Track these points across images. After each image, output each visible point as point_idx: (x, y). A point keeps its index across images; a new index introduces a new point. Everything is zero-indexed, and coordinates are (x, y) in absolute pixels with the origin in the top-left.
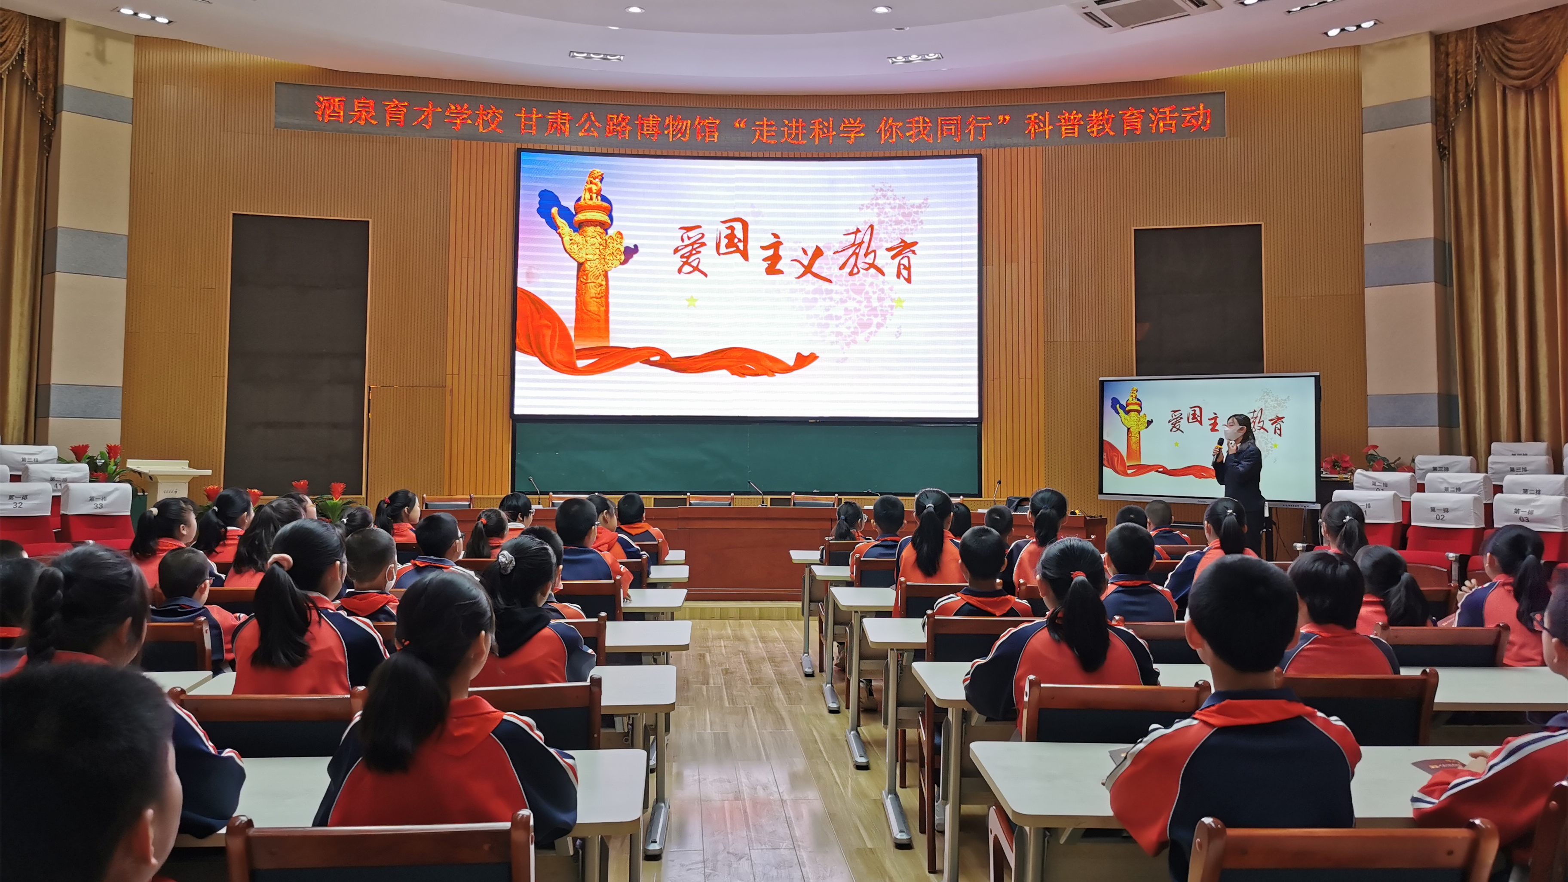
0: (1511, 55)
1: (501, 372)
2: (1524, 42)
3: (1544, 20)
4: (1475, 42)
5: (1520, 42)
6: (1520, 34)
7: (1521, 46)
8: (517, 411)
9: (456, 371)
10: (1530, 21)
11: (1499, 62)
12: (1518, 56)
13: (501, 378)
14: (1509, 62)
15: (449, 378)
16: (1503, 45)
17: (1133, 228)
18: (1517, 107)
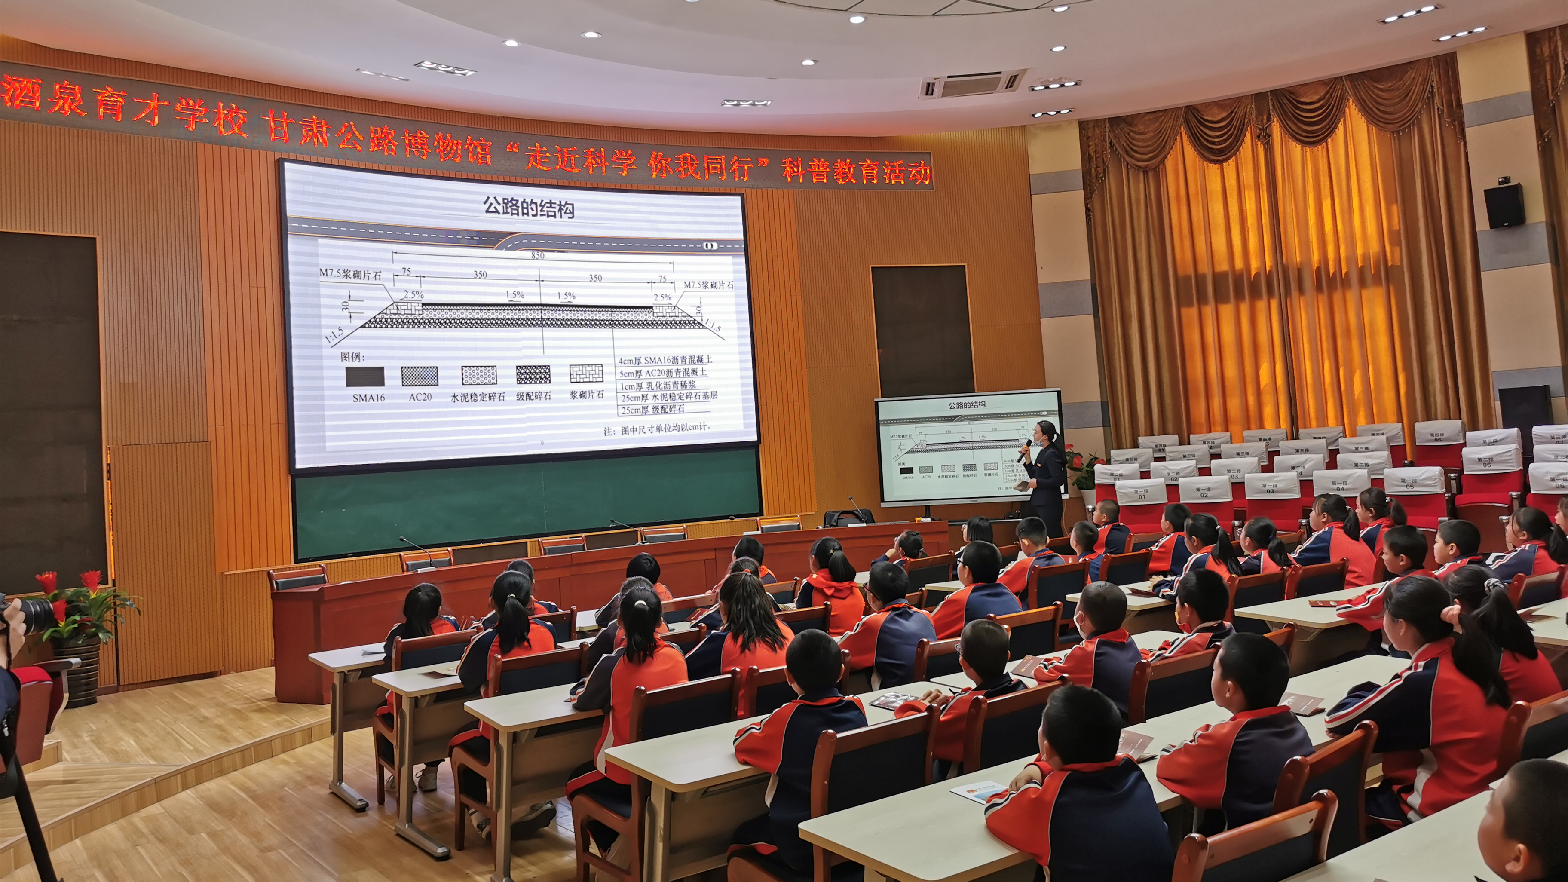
0: (1134, 142)
1: (274, 420)
2: (1143, 133)
3: (1157, 119)
4: (1107, 130)
5: (1140, 134)
6: (1141, 128)
7: (1142, 137)
8: (298, 466)
9: (219, 422)
10: (1147, 118)
11: (1127, 147)
12: (1140, 144)
13: (274, 427)
14: (1134, 148)
15: (212, 430)
16: (1129, 135)
17: (870, 266)
18: (1137, 182)
